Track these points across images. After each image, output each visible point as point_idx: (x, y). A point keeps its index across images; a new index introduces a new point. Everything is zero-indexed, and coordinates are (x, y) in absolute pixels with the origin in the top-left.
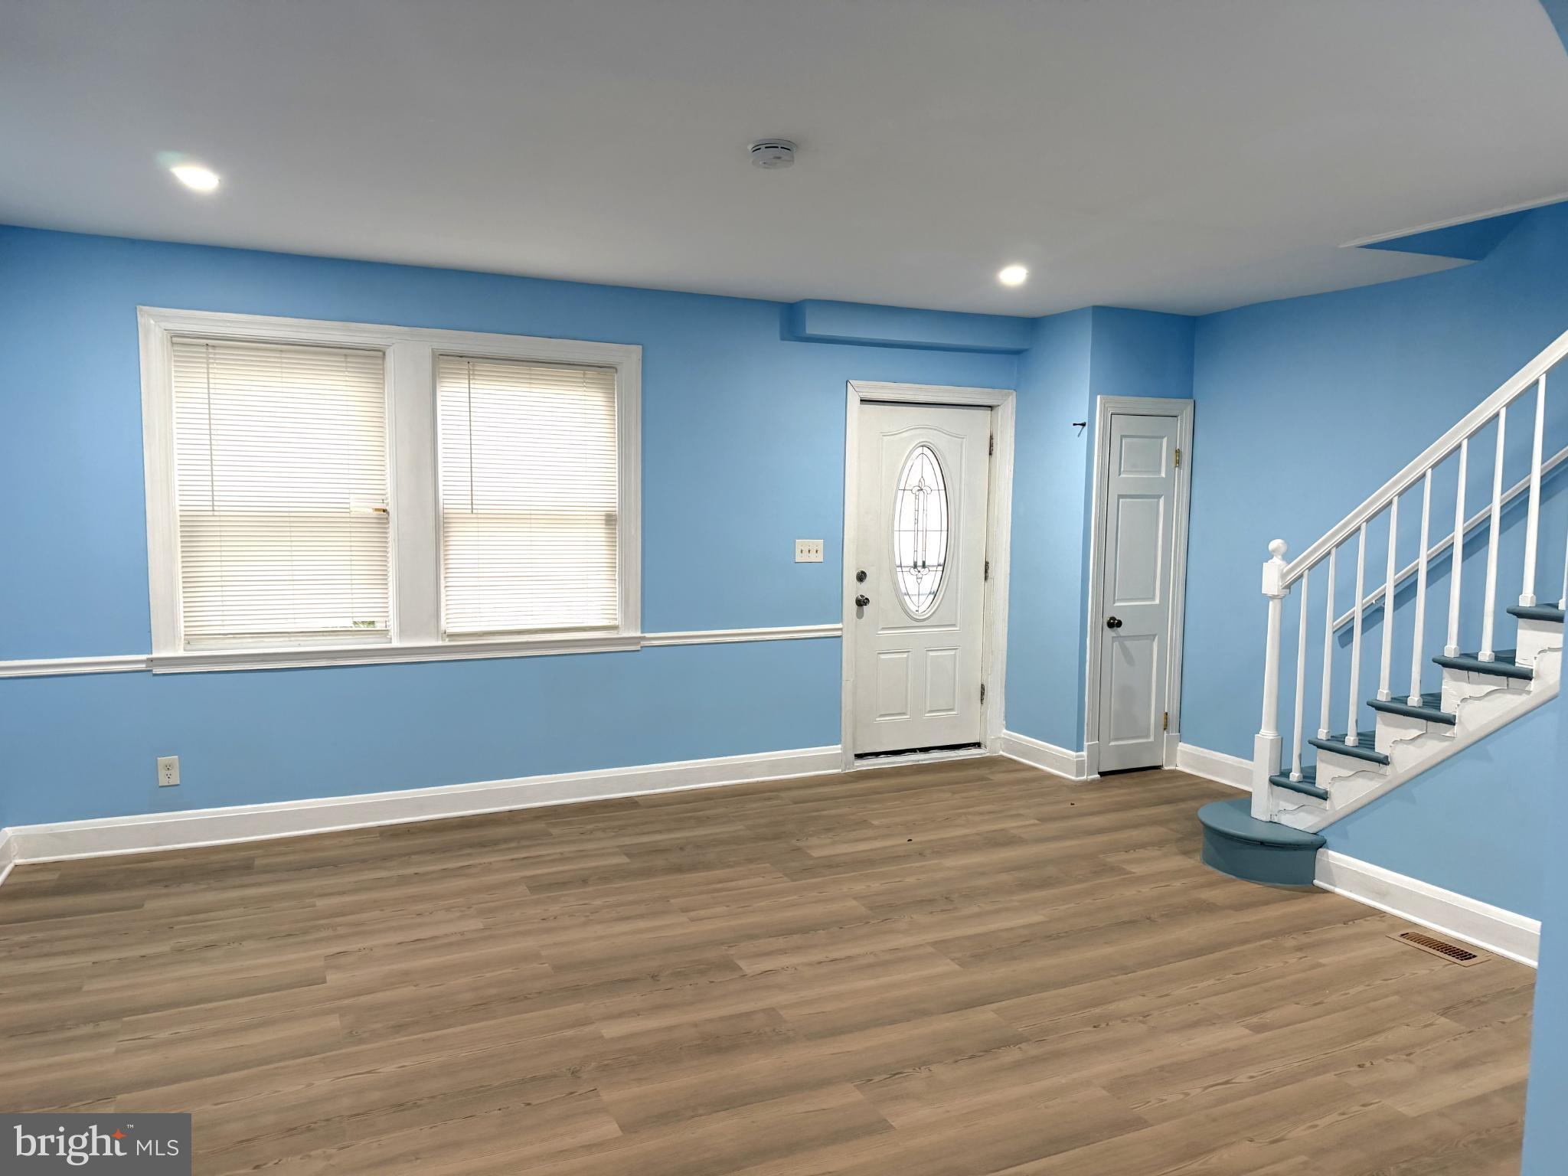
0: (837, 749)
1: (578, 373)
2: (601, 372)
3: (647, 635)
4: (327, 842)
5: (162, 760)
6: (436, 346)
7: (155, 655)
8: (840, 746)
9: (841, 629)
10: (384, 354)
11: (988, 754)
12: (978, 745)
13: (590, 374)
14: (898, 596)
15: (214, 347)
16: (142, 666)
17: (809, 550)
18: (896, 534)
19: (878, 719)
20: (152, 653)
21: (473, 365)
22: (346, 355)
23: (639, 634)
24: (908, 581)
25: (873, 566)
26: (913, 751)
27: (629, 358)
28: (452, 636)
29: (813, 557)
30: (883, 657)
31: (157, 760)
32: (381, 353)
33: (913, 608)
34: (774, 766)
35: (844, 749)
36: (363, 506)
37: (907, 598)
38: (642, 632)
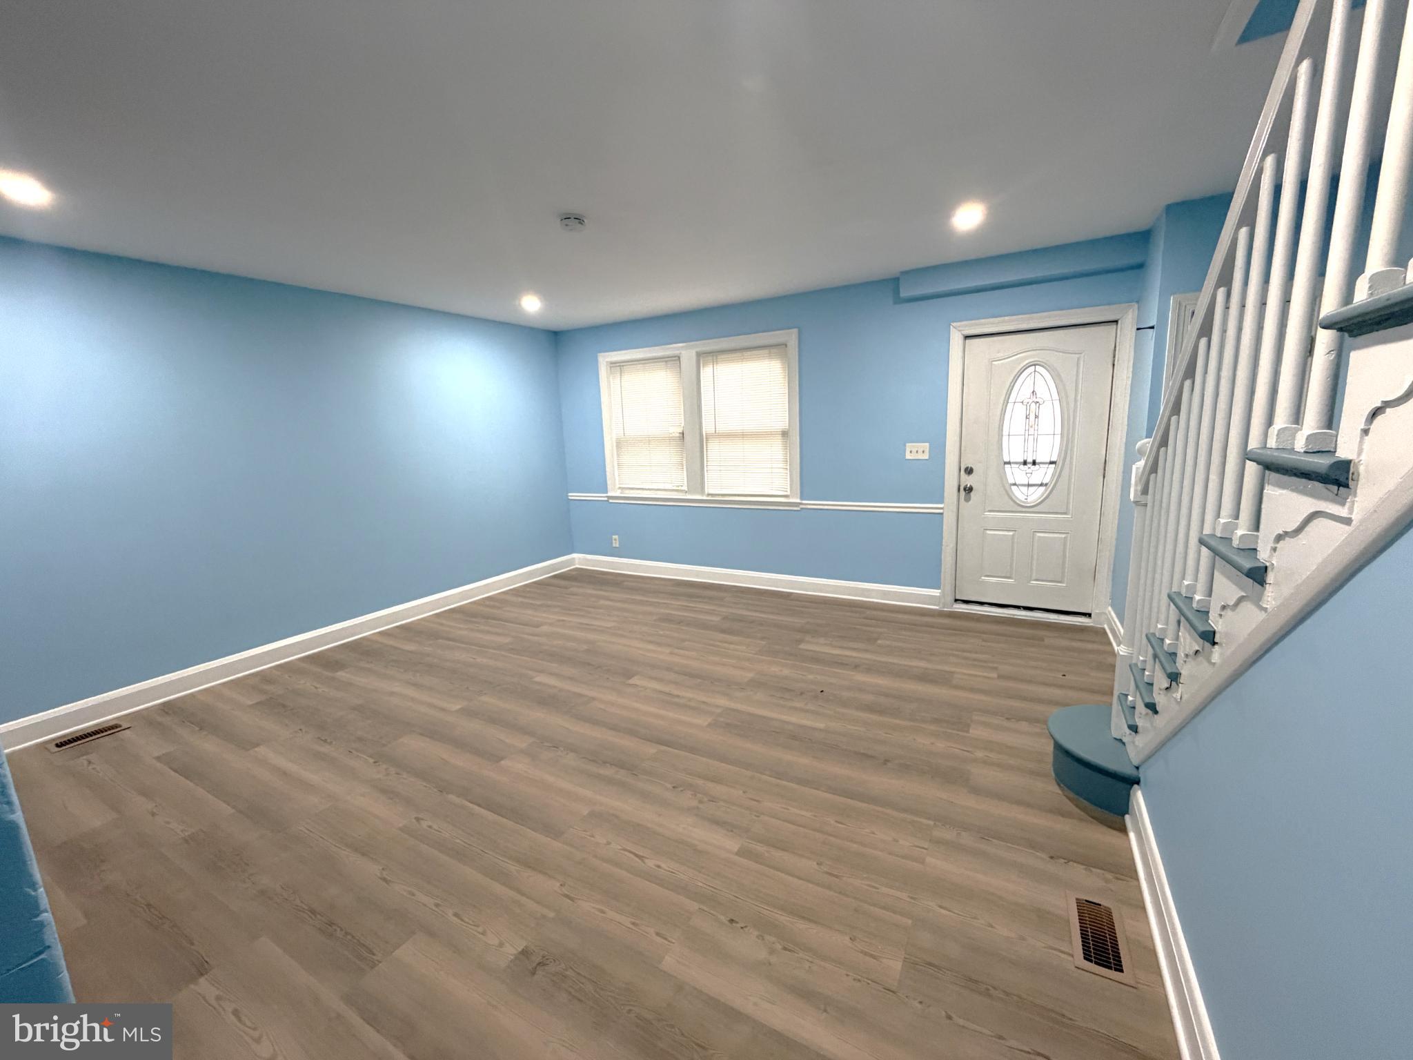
0: (937, 593)
1: (766, 351)
2: (777, 349)
3: (804, 502)
4: (657, 582)
5: (614, 537)
6: (698, 350)
7: (609, 495)
8: (940, 591)
9: (943, 508)
10: (679, 357)
11: (1092, 624)
12: (1089, 615)
13: (774, 350)
14: (1004, 486)
15: (623, 366)
16: (606, 499)
17: (917, 451)
18: (1005, 439)
19: (983, 578)
20: (607, 493)
21: (717, 357)
22: (666, 362)
23: (799, 501)
24: (1016, 474)
25: (980, 462)
26: (1018, 607)
27: (791, 337)
28: (709, 495)
29: (920, 456)
30: (988, 532)
31: (612, 537)
32: (677, 358)
33: (1022, 498)
34: (885, 594)
35: (943, 594)
36: (676, 431)
37: (1014, 488)
38: (802, 498)
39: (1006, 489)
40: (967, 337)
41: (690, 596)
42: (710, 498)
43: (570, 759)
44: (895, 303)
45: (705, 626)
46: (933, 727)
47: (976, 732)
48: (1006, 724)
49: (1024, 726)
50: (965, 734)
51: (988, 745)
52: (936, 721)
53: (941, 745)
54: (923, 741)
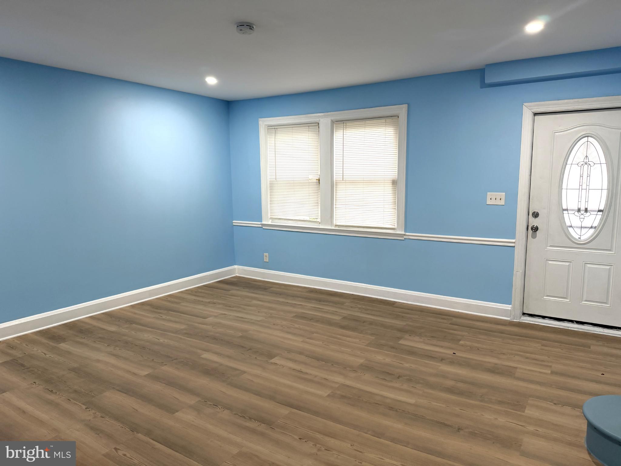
0: (509, 307)
1: (383, 121)
2: (393, 118)
3: (407, 234)
5: (265, 254)
6: (332, 118)
7: (263, 223)
8: (511, 306)
9: (514, 243)
10: (319, 124)
13: (388, 120)
14: (562, 228)
15: (277, 129)
16: (260, 226)
17: (495, 199)
18: (564, 192)
19: (545, 297)
20: (262, 222)
21: (346, 124)
22: (309, 126)
23: (403, 233)
24: (571, 219)
25: (544, 209)
26: (572, 321)
27: (402, 110)
28: (336, 226)
29: (498, 202)
30: (550, 262)
31: (264, 254)
32: (317, 124)
33: (577, 237)
34: (468, 306)
35: (514, 308)
36: (313, 177)
37: (570, 230)
38: (405, 231)
39: (564, 229)
40: (535, 114)
41: (319, 301)
42: (337, 228)
43: (225, 414)
44: (481, 87)
45: (330, 323)
46: (497, 407)
47: (529, 412)
48: (554, 407)
49: (568, 410)
50: (523, 414)
51: (539, 423)
52: (500, 403)
53: (502, 420)
54: (488, 417)
